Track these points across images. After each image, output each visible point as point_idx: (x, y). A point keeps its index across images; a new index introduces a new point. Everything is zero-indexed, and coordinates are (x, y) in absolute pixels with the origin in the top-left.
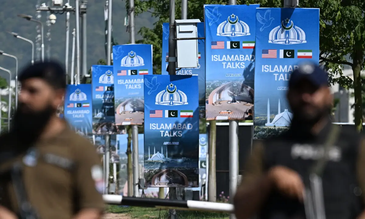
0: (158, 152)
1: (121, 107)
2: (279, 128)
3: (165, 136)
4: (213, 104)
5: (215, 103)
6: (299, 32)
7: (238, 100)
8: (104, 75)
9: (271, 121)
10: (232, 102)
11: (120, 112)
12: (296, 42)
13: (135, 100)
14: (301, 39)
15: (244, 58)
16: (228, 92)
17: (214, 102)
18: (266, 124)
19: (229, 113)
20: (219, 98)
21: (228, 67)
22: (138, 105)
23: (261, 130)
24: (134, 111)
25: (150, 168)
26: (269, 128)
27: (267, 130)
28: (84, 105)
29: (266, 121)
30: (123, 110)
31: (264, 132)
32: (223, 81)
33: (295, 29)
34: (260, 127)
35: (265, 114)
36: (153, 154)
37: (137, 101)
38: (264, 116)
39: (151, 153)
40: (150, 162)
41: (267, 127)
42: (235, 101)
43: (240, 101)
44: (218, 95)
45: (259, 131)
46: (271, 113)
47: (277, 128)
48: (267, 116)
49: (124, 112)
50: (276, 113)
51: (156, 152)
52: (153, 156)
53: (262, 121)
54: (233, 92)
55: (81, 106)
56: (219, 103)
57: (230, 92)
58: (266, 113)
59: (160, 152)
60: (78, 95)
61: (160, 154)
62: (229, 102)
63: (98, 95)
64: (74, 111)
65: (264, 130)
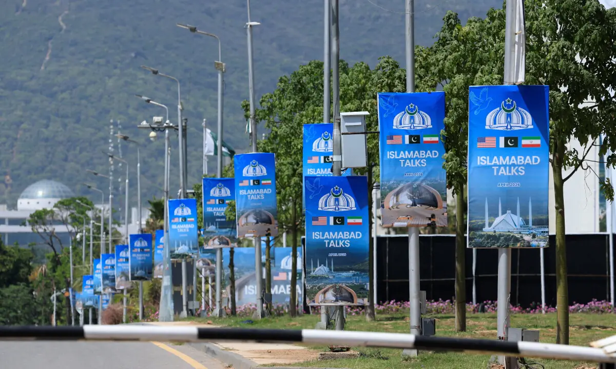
0: (322, 265)
1: (243, 218)
2: (500, 234)
3: (330, 246)
4: (389, 209)
5: (392, 207)
6: (524, 115)
7: (419, 204)
8: (215, 188)
9: (490, 224)
10: (412, 206)
11: (243, 224)
12: (520, 127)
13: (257, 211)
14: (526, 124)
15: (426, 154)
16: (407, 194)
17: (390, 207)
18: (484, 229)
19: (408, 218)
20: (397, 201)
21: (406, 165)
22: (261, 215)
23: (478, 237)
24: (257, 223)
25: (313, 283)
26: (489, 233)
27: (486, 236)
28: (188, 219)
29: (483, 226)
30: (245, 221)
31: (482, 239)
32: (400, 182)
33: (518, 111)
34: (476, 233)
35: (482, 217)
36: (317, 267)
37: (260, 211)
38: (481, 219)
39: (314, 267)
40: (313, 277)
41: (485, 233)
42: (415, 205)
43: (422, 204)
44: (395, 198)
45: (475, 238)
46: (490, 215)
47: (497, 234)
48: (484, 219)
49: (247, 223)
50: (497, 215)
51: (320, 265)
52: (317, 269)
53: (479, 225)
54: (413, 194)
55: (185, 220)
56: (397, 207)
57: (409, 194)
58: (484, 215)
59: (325, 265)
60: (183, 210)
61: (324, 267)
62: (409, 206)
63: (210, 208)
64: (178, 226)
65: (481, 236)
